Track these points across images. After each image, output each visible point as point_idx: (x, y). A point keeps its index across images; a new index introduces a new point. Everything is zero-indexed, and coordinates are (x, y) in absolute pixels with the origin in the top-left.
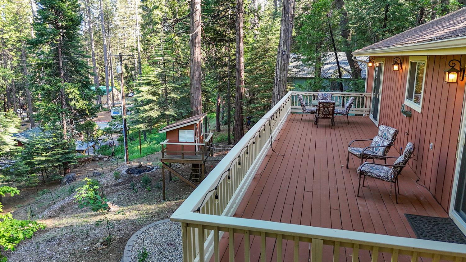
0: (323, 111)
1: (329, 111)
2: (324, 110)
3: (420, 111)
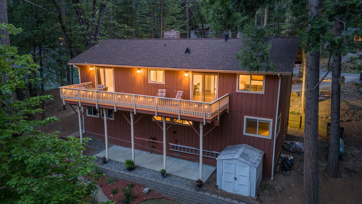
3: (164, 84)
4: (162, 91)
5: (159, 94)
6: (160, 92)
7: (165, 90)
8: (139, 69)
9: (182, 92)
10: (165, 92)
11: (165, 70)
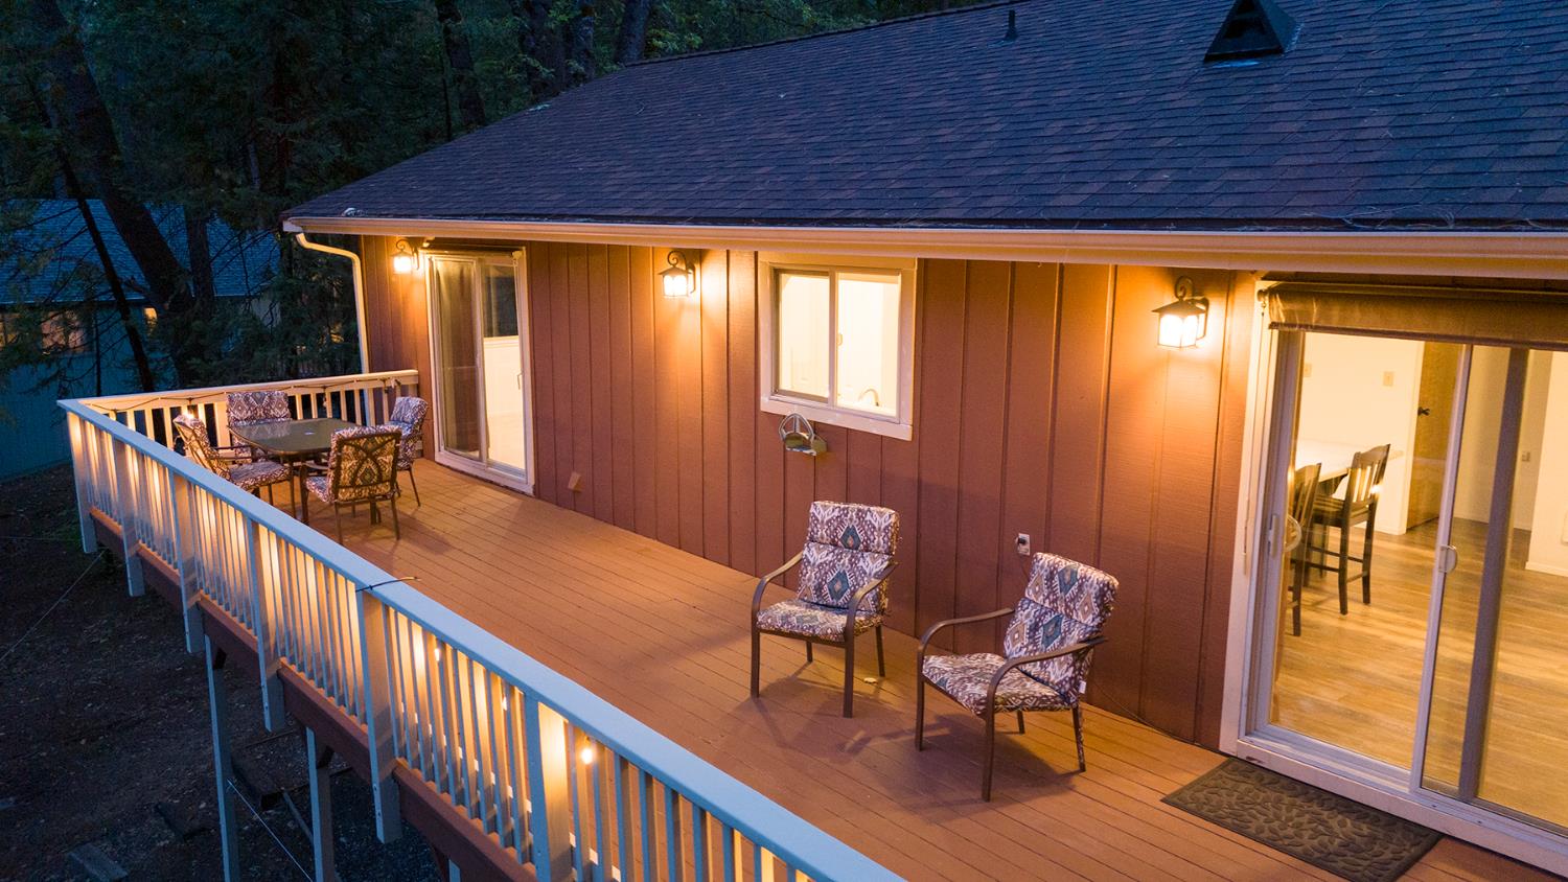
0: (357, 472)
1: (380, 471)
2: (360, 466)
3: (904, 432)
4: (850, 532)
5: (815, 555)
6: (822, 532)
7: (883, 517)
8: (692, 258)
9: (1097, 576)
10: (879, 540)
11: (925, 265)
